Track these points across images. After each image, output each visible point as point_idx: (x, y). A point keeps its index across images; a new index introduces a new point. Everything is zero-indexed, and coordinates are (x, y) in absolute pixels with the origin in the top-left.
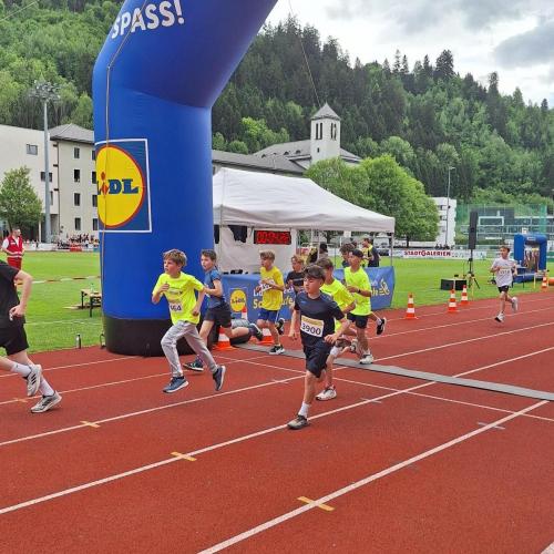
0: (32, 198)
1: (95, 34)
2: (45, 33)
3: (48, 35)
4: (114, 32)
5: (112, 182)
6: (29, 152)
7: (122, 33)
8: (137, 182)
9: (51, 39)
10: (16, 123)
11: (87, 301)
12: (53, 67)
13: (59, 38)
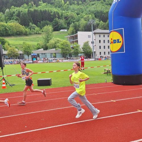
0: (90, 48)
1: (103, 6)
2: (91, 8)
3: (92, 8)
4: (114, 2)
5: (114, 40)
6: (89, 37)
7: (116, 2)
8: (121, 40)
9: (93, 9)
10: (86, 30)
11: (106, 71)
12: (94, 16)
13: (95, 8)
